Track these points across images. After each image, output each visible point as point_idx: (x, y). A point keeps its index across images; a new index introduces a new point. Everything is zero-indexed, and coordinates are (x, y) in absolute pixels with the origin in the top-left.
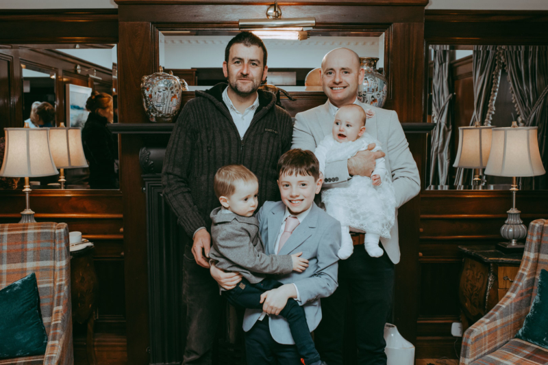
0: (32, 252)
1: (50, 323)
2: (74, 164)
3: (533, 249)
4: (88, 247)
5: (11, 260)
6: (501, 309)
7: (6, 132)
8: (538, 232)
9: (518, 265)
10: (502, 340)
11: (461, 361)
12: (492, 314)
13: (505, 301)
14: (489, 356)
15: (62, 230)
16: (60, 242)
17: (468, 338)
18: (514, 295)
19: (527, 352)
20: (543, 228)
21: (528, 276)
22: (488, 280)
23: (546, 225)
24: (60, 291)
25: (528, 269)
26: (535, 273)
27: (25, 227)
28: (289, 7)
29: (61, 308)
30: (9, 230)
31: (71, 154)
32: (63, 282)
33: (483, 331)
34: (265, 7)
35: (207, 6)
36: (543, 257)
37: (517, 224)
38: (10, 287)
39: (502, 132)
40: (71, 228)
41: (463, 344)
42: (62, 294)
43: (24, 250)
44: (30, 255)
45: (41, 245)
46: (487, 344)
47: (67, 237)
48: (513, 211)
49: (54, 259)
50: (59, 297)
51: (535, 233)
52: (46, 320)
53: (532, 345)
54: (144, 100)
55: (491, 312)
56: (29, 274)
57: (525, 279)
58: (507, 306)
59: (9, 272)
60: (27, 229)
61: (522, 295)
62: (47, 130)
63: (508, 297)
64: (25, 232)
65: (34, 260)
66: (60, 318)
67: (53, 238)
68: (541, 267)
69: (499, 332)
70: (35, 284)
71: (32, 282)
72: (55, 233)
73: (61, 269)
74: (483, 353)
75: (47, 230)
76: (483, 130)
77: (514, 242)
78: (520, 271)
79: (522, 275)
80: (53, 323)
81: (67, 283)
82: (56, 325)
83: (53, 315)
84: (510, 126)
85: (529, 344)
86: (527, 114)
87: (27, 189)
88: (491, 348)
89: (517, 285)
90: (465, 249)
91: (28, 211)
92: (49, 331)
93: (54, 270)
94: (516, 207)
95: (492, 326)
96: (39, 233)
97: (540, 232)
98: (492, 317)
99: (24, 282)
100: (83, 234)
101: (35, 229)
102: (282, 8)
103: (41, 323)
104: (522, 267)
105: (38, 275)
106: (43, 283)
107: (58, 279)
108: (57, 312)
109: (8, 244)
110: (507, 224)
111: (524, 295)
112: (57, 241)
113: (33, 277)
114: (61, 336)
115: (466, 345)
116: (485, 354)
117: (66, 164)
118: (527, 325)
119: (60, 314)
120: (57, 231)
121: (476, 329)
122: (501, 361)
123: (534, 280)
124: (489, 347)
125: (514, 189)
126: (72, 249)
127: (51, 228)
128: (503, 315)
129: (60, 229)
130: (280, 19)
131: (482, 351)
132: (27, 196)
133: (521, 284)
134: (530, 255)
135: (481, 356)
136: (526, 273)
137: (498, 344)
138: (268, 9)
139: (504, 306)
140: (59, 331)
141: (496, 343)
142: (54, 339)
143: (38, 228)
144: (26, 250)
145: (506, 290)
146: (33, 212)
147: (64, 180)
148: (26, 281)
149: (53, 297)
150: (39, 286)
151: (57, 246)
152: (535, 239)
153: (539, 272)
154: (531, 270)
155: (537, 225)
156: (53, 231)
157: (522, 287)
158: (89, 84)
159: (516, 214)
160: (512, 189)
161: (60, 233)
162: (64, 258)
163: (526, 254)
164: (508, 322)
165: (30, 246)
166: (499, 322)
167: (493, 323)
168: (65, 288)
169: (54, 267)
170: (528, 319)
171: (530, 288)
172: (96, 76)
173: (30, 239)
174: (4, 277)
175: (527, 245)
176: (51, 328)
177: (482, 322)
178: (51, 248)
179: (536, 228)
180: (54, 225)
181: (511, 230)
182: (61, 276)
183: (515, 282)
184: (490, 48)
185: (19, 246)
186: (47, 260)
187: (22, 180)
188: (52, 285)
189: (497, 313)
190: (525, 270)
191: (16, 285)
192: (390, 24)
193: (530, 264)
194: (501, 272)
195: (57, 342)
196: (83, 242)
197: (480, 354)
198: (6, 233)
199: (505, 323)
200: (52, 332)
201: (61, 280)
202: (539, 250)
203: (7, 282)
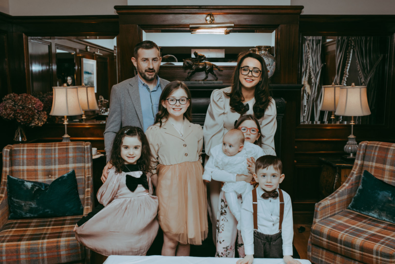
0: (72, 159)
1: (84, 198)
2: (91, 108)
3: (360, 158)
4: (101, 157)
5: (60, 163)
6: (339, 192)
7: (54, 90)
8: (363, 148)
9: (351, 168)
10: (339, 210)
11: (314, 220)
12: (333, 195)
13: (342, 188)
14: (330, 218)
15: (89, 146)
16: (88, 153)
17: (318, 207)
18: (347, 185)
19: (352, 216)
20: (366, 147)
21: (357, 174)
22: (335, 177)
23: (368, 145)
24: (88, 180)
25: (356, 170)
26: (361, 173)
27: (67, 144)
28: (219, 16)
29: (89, 189)
30: (59, 146)
31: (89, 102)
32: (90, 175)
33: (327, 204)
34: (205, 16)
35: (171, 15)
36: (366, 163)
37: (353, 144)
38: (61, 178)
39: (345, 90)
40: (92, 146)
41: (315, 211)
42: (90, 182)
43: (67, 157)
44: (71, 160)
45: (77, 154)
46: (329, 212)
47: (91, 150)
48: (352, 136)
49: (84, 162)
50: (88, 184)
51: (362, 149)
52: (81, 197)
53: (356, 213)
54: (135, 71)
55: (333, 194)
56: (71, 171)
57: (355, 176)
58: (343, 191)
59: (59, 170)
60: (68, 145)
61: (352, 185)
62: (77, 88)
63: (344, 186)
64: (68, 147)
65: (73, 163)
66: (89, 194)
67: (83, 150)
68: (365, 169)
69: (337, 205)
70: (75, 176)
71: (72, 175)
72: (84, 148)
73: (88, 168)
74: (327, 216)
75: (80, 146)
76: (336, 88)
77: (351, 155)
78: (352, 171)
79: (353, 173)
80: (86, 197)
81: (92, 176)
82: (88, 199)
83: (86, 193)
84: (350, 85)
85: (354, 212)
86: (366, 78)
87: (66, 123)
88: (332, 214)
89: (349, 179)
90: (323, 159)
91: (66, 136)
92: (84, 202)
93: (84, 169)
94: (353, 134)
95: (333, 201)
96: (75, 148)
97: (364, 148)
98: (333, 197)
99: (69, 175)
100: (98, 150)
101: (73, 145)
102: (215, 16)
103: (78, 198)
104: (353, 169)
105: (76, 171)
106: (78, 176)
107: (87, 174)
108: (88, 191)
109: (59, 154)
110: (348, 144)
111: (354, 185)
112: (86, 152)
113: (74, 172)
114: (91, 204)
115: (317, 211)
116: (328, 217)
117: (86, 108)
118: (354, 201)
119: (89, 193)
120: (86, 147)
121: (323, 203)
122: (337, 220)
123: (360, 176)
124: (331, 213)
125: (352, 123)
126: (94, 157)
127: (82, 145)
128: (339, 196)
129: (87, 146)
130: (213, 24)
131: (326, 215)
132: (66, 126)
133: (352, 179)
134: (359, 162)
135: (326, 218)
136: (355, 172)
137: (336, 212)
138: (207, 17)
139: (341, 191)
140: (90, 201)
141: (335, 211)
142: (87, 205)
143: (75, 145)
144: (69, 157)
145: (344, 182)
146: (69, 136)
147: (85, 118)
148: (70, 174)
149: (85, 183)
150: (77, 178)
151: (86, 155)
152: (361, 152)
153: (363, 172)
154: (358, 170)
155: (363, 144)
156: (83, 146)
157: (352, 180)
158: (94, 57)
159: (353, 138)
160: (351, 123)
161: (87, 148)
162: (90, 162)
163: (356, 161)
164: (343, 200)
165: (71, 155)
166: (337, 200)
167: (334, 200)
168: (91, 179)
169: (85, 167)
170: (355, 198)
171: (357, 181)
172: (100, 53)
173: (71, 151)
174: (57, 172)
175: (357, 156)
176: (85, 200)
177: (327, 199)
178: (82, 156)
179: (362, 146)
180: (84, 143)
181: (350, 148)
182: (89, 172)
183: (349, 177)
184: (345, 38)
185: (64, 155)
186: (80, 163)
187: (63, 117)
188: (83, 177)
189: (336, 195)
190: (355, 171)
191: (64, 177)
192: (279, 25)
193: (358, 167)
194: (343, 172)
195: (89, 207)
196: (98, 154)
197: (325, 217)
198: (57, 148)
199: (341, 200)
200: (86, 202)
201: (89, 174)
202: (363, 159)
203: (59, 175)
